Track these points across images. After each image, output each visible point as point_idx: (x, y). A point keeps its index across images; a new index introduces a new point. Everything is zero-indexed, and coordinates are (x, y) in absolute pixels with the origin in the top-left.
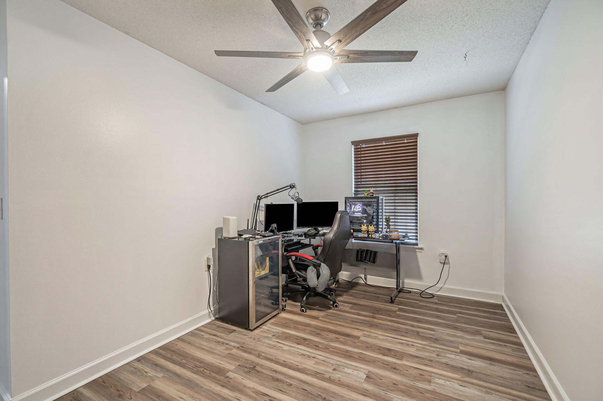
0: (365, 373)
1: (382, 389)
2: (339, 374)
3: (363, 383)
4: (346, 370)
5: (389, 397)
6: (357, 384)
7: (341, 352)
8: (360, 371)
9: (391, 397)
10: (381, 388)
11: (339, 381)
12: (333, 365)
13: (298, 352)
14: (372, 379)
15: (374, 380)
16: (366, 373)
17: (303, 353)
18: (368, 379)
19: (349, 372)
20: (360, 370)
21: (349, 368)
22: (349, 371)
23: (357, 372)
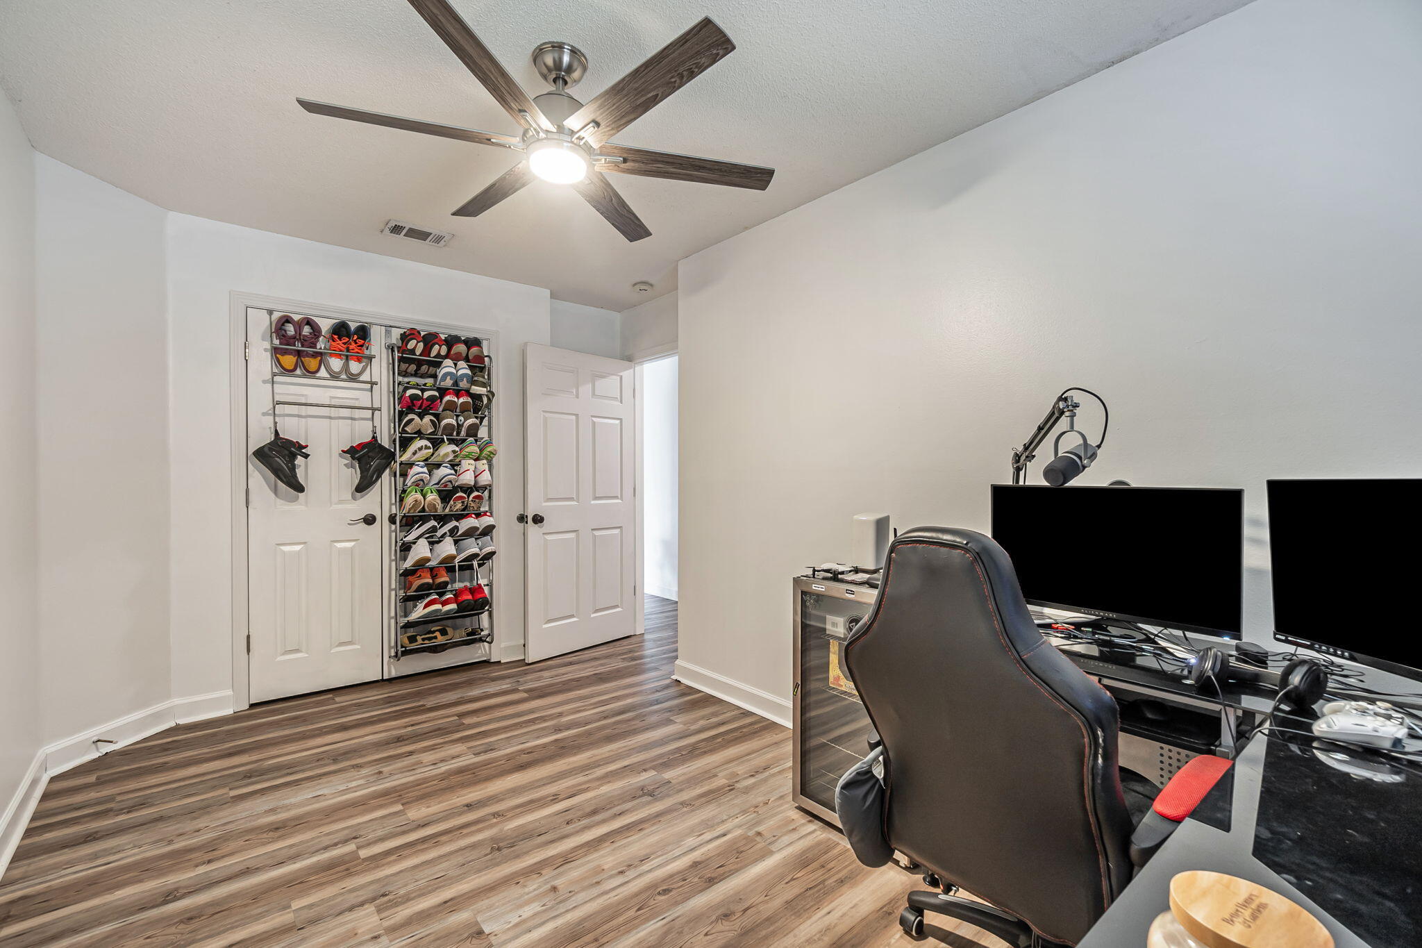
0: (496, 935)
1: (427, 939)
2: (535, 890)
3: (474, 915)
4: (535, 907)
5: (400, 937)
6: (484, 903)
7: (605, 927)
8: (509, 929)
9: (397, 939)
10: (432, 938)
11: (518, 883)
12: (570, 892)
13: (659, 856)
14: (468, 938)
15: (462, 940)
16: (492, 938)
17: (648, 862)
18: (474, 929)
19: (526, 908)
20: (511, 934)
21: (535, 915)
22: (527, 912)
23: (511, 925)
